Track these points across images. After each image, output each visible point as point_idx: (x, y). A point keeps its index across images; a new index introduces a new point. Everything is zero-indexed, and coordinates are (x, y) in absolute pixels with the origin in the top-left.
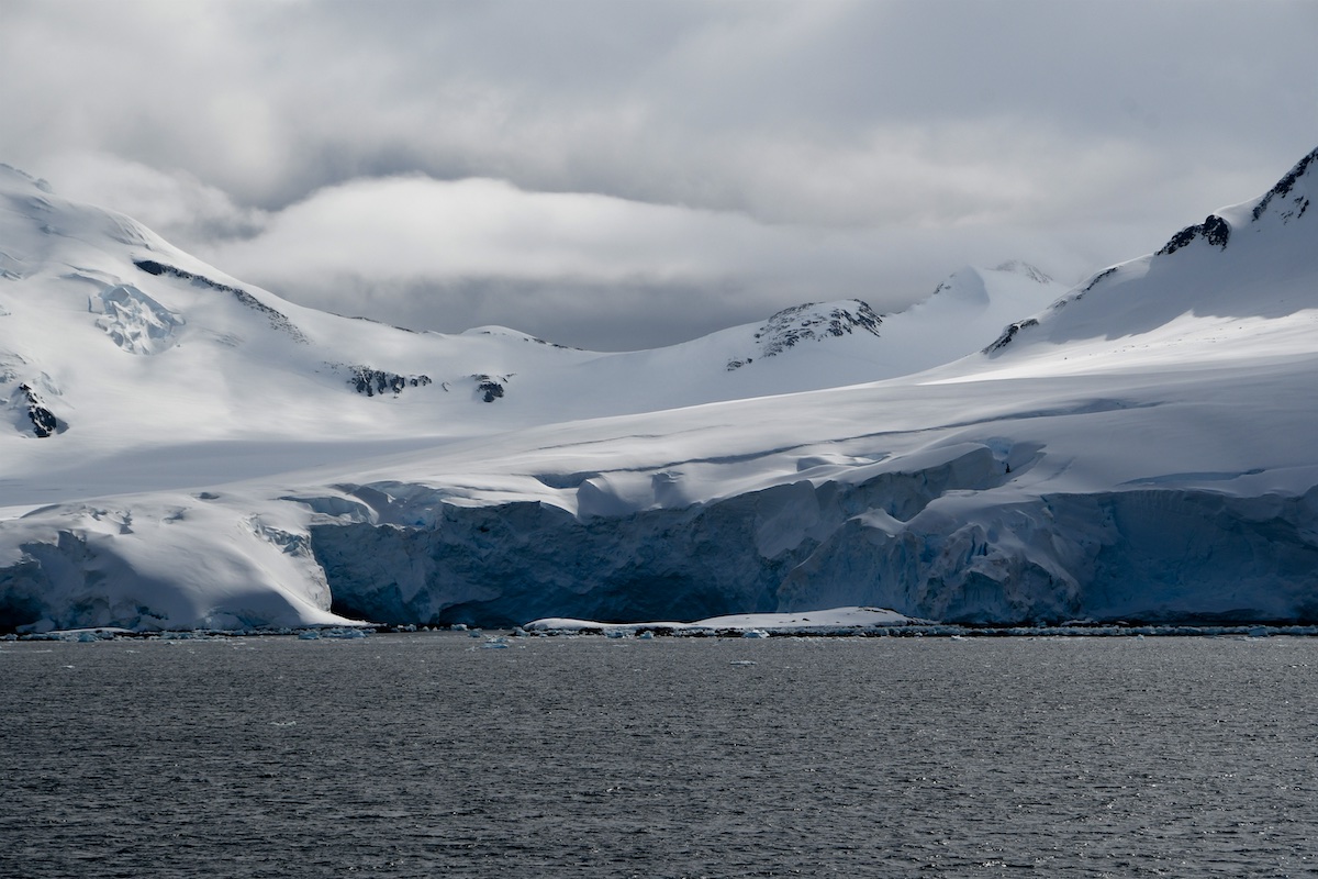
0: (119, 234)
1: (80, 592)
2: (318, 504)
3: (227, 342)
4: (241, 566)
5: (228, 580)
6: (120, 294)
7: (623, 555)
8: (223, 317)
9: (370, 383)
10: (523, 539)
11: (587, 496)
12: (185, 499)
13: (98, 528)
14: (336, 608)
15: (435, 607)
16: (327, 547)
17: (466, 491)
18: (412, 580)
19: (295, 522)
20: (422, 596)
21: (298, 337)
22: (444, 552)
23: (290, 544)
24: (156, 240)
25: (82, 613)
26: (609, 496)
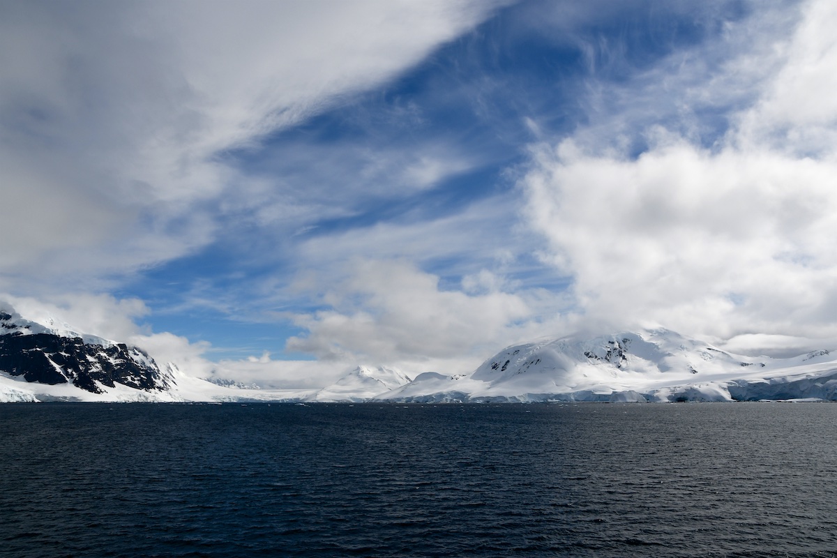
0: (704, 344)
1: (694, 396)
2: (728, 383)
3: (722, 359)
4: (717, 392)
5: (715, 394)
6: (705, 353)
7: (778, 390)
8: (721, 356)
9: (743, 365)
10: (761, 388)
11: (771, 381)
12: (709, 383)
13: (696, 387)
14: (732, 398)
15: (747, 398)
16: (730, 389)
17: (752, 381)
18: (744, 394)
19: (725, 385)
20: (745, 396)
21: (732, 358)
22: (749, 390)
23: (724, 389)
24: (709, 345)
25: (694, 399)
26: (775, 381)
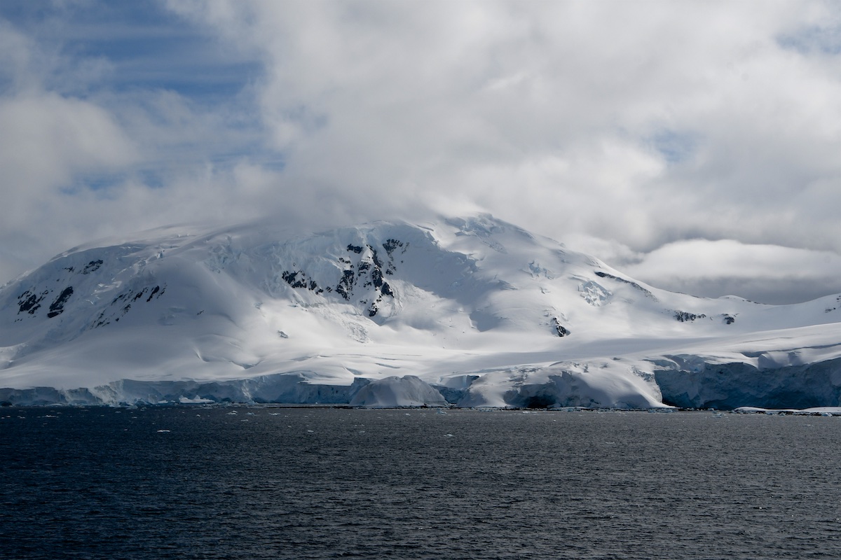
0: (589, 262)
1: (569, 394)
2: (657, 363)
3: (629, 302)
4: (628, 385)
5: (623, 390)
6: (589, 284)
7: (776, 383)
8: (627, 292)
9: (682, 317)
10: (737, 376)
11: (762, 360)
12: (608, 360)
13: (576, 370)
14: (664, 401)
15: (702, 402)
16: (660, 378)
17: (714, 358)
18: (693, 392)
19: (649, 369)
20: (697, 397)
21: (655, 300)
22: (706, 381)
23: (646, 377)
24: (603, 264)
25: (570, 401)
26: (771, 361)
